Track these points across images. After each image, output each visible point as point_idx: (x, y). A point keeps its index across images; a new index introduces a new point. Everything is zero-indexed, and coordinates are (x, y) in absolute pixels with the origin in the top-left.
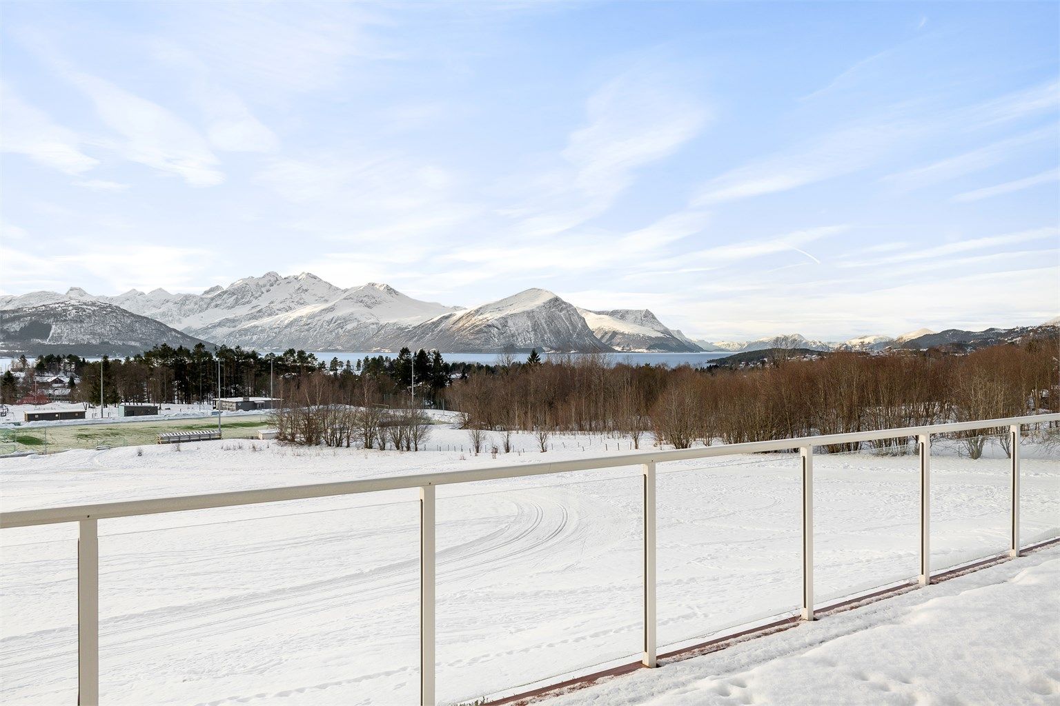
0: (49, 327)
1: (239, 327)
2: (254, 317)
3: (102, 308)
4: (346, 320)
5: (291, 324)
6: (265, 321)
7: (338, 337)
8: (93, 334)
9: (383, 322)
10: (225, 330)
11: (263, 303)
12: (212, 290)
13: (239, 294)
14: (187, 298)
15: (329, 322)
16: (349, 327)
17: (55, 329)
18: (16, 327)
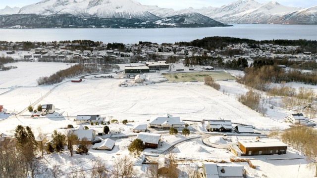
0: (184, 19)
1: (229, 17)
2: (234, 14)
3: (196, 14)
4: (260, 14)
5: (244, 16)
6: (236, 15)
7: (257, 19)
8: (193, 21)
9: (272, 14)
10: (225, 18)
11: (236, 10)
12: (223, 6)
13: (230, 7)
14: (216, 9)
15: (255, 15)
16: (261, 16)
17: (186, 20)
18: (178, 19)
